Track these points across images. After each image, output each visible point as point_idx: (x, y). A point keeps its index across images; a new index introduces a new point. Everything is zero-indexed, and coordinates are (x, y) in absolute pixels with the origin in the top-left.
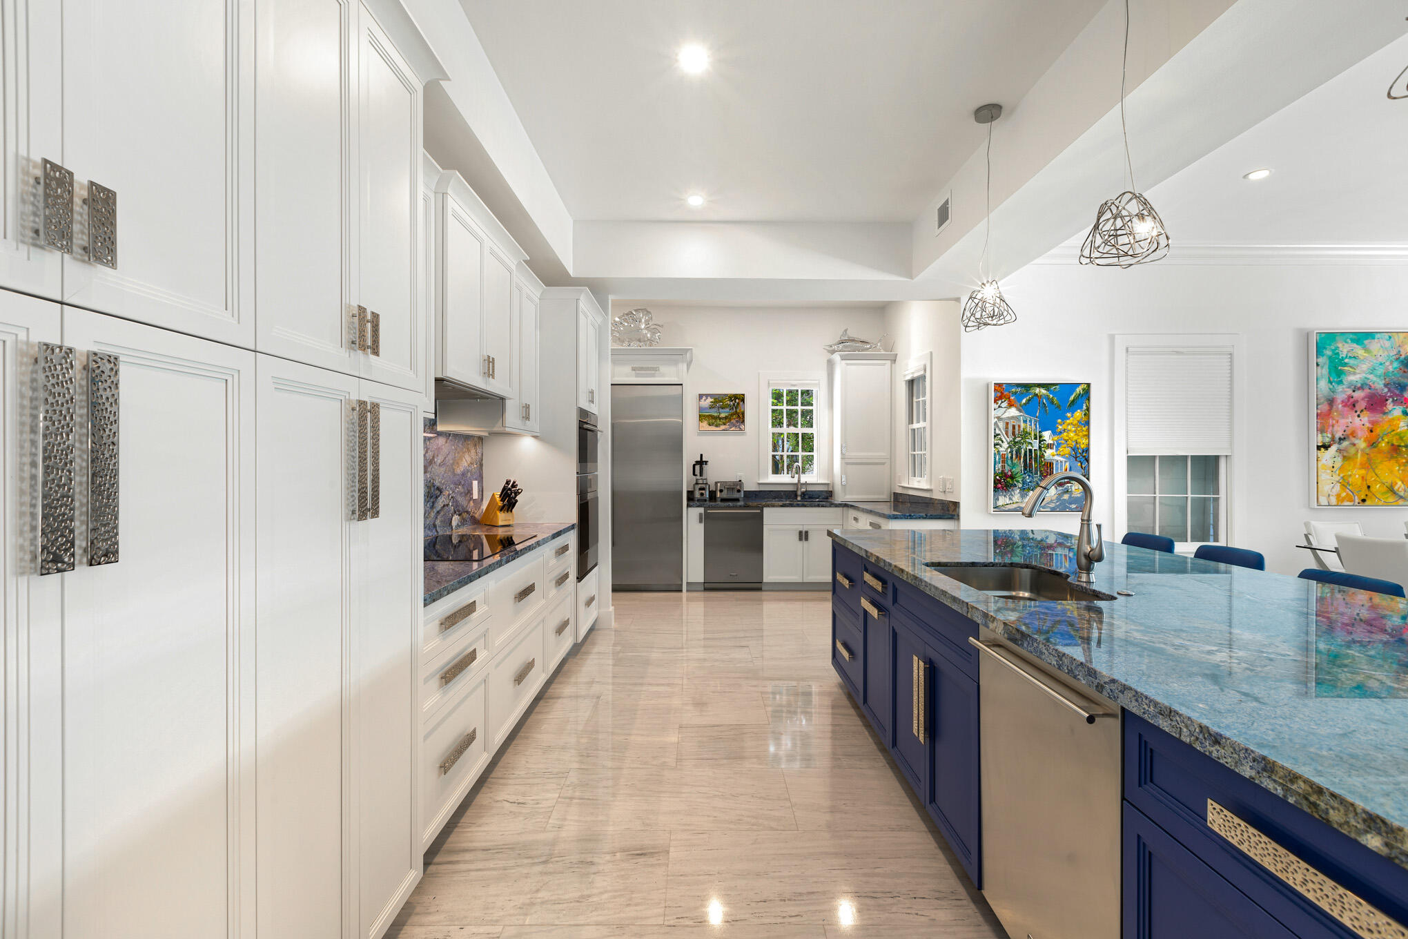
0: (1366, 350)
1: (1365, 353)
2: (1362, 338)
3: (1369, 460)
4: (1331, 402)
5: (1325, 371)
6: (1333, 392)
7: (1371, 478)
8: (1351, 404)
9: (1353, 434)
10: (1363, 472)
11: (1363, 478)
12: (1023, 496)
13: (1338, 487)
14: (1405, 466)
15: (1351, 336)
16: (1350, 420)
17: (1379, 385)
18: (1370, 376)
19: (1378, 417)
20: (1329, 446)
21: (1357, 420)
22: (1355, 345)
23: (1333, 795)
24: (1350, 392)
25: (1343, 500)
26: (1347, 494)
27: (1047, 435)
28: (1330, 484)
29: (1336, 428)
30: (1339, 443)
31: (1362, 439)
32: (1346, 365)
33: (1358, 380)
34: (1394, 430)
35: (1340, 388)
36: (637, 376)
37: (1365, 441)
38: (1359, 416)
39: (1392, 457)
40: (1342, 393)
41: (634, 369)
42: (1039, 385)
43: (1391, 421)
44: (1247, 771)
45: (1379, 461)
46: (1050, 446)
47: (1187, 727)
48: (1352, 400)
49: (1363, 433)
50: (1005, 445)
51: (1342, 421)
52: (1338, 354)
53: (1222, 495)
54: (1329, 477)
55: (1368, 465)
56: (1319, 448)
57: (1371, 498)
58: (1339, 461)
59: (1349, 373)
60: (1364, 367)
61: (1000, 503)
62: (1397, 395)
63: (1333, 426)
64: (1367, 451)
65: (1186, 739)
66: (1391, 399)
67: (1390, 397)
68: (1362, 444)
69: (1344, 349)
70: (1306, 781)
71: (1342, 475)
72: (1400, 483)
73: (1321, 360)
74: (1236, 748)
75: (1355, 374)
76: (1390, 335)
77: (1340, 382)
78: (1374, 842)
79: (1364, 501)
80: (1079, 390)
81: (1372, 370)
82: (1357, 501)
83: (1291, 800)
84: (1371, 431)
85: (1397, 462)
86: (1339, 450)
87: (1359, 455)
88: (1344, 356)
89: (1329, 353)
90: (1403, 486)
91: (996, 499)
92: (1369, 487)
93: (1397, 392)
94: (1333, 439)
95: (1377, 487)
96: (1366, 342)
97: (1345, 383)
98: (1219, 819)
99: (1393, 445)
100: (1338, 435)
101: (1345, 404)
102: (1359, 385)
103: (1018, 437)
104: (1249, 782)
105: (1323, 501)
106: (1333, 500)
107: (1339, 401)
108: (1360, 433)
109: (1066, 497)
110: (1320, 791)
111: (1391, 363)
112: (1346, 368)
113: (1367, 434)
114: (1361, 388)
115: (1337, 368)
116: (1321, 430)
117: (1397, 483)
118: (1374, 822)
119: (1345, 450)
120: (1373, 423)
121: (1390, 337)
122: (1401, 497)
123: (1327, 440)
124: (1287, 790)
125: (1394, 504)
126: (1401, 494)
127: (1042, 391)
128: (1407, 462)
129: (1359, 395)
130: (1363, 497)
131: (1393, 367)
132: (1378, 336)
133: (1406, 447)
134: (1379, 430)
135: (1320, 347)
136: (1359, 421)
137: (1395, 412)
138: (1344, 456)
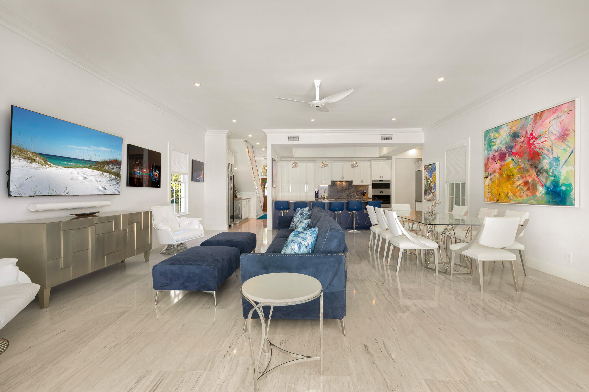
0: (499, 134)
1: (499, 135)
2: (497, 129)
4: (488, 159)
5: (487, 146)
6: (489, 155)
7: (500, 190)
8: (494, 159)
9: (495, 172)
10: (497, 188)
11: (498, 190)
12: (428, 196)
13: (490, 194)
14: (512, 184)
15: (494, 129)
16: (494, 166)
17: (503, 149)
18: (501, 145)
19: (503, 163)
20: (488, 177)
21: (496, 165)
22: (495, 133)
24: (494, 153)
25: (492, 200)
26: (493, 197)
27: (431, 178)
29: (489, 169)
30: (491, 176)
31: (498, 173)
32: (493, 142)
33: (496, 148)
34: (508, 168)
35: (491, 153)
37: (499, 174)
38: (496, 163)
39: (508, 180)
42: (430, 165)
43: (507, 164)
45: (503, 183)
46: (431, 182)
48: (494, 157)
49: (498, 171)
50: (426, 182)
51: (491, 166)
52: (490, 138)
54: (487, 190)
55: (499, 185)
57: (500, 199)
58: (490, 182)
59: (493, 145)
60: (498, 142)
61: (426, 198)
62: (509, 152)
63: (488, 169)
64: (499, 178)
66: (507, 154)
67: (507, 153)
68: (497, 175)
69: (492, 135)
71: (491, 189)
72: (510, 192)
73: (485, 142)
75: (495, 145)
76: (507, 124)
77: (491, 150)
80: (435, 165)
81: (501, 143)
82: (496, 200)
84: (501, 169)
85: (509, 183)
86: (490, 179)
87: (497, 180)
88: (492, 138)
89: (487, 138)
90: (511, 194)
92: (500, 194)
93: (510, 150)
94: (489, 174)
95: (503, 194)
96: (499, 130)
97: (492, 150)
99: (508, 175)
102: (497, 150)
103: (428, 180)
105: (486, 200)
106: (489, 199)
107: (491, 158)
109: (434, 196)
111: (508, 137)
112: (493, 144)
115: (490, 144)
116: (486, 171)
117: (509, 193)
119: (492, 178)
120: (501, 166)
121: (507, 126)
122: (511, 199)
123: (487, 175)
125: (508, 202)
126: (511, 198)
127: (430, 167)
128: (514, 183)
129: (497, 154)
130: (498, 199)
131: (508, 139)
132: (503, 126)
133: (513, 175)
134: (503, 169)
135: (486, 136)
136: (497, 165)
137: (509, 159)
138: (492, 181)
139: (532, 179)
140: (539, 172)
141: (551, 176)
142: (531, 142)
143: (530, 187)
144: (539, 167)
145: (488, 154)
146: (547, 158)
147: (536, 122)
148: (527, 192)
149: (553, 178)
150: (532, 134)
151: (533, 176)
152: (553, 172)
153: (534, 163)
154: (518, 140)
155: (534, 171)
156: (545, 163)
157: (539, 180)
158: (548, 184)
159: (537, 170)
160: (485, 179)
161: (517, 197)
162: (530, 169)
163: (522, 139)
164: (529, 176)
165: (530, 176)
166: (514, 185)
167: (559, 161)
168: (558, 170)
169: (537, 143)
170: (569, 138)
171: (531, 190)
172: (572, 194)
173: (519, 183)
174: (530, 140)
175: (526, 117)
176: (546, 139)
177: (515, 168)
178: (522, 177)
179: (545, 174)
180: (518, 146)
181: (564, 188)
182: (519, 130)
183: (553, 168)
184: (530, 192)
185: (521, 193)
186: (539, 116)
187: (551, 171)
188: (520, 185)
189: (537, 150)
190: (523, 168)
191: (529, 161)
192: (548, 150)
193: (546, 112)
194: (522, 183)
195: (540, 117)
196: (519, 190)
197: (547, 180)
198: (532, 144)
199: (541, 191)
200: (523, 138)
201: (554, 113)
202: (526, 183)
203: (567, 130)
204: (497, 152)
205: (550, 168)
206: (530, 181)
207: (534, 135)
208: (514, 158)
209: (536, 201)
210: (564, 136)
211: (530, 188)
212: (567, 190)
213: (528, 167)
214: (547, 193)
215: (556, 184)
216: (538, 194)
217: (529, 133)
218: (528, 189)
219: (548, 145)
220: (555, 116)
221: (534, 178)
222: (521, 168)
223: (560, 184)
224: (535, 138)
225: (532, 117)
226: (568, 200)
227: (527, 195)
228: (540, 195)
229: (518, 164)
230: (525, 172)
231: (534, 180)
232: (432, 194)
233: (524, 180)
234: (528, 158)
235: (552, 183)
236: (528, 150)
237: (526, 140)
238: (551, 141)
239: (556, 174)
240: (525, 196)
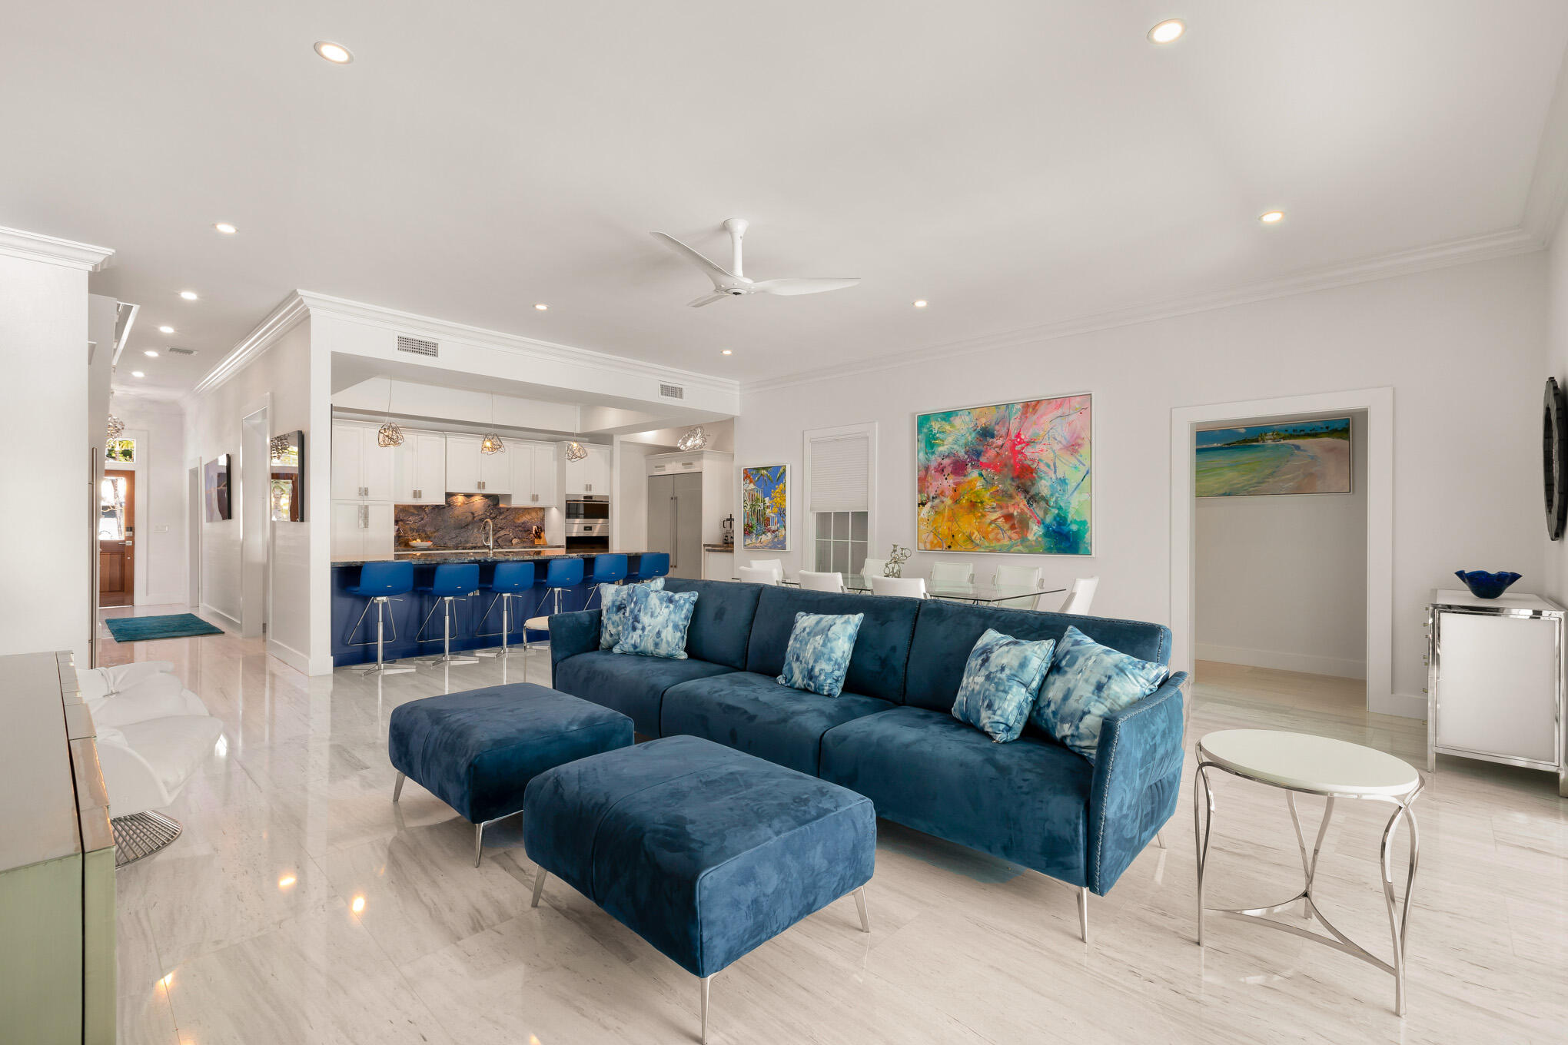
0: (952, 426)
1: (951, 428)
2: (947, 416)
3: (954, 514)
4: (927, 469)
5: (923, 445)
7: (955, 528)
8: (941, 470)
9: (942, 493)
10: (949, 524)
11: (949, 528)
12: (757, 538)
13: (932, 536)
14: (980, 519)
15: (941, 416)
16: (940, 483)
17: (962, 453)
18: (955, 447)
19: (961, 479)
20: (926, 504)
21: (945, 481)
22: (944, 422)
24: (940, 460)
25: (935, 546)
26: (938, 542)
27: (767, 499)
28: (927, 534)
29: (930, 489)
30: (933, 501)
31: (949, 498)
32: (937, 438)
33: (946, 450)
34: (972, 489)
35: (933, 458)
36: (686, 468)
37: (951, 499)
38: (946, 479)
39: (971, 511)
40: (933, 461)
41: (683, 464)
42: (764, 468)
43: (970, 482)
45: (960, 515)
46: (768, 507)
48: (941, 466)
49: (949, 492)
50: (749, 507)
51: (934, 483)
52: (932, 431)
54: (924, 528)
55: (953, 518)
56: (919, 504)
57: (955, 545)
58: (932, 514)
59: (939, 445)
60: (950, 439)
61: (746, 544)
62: (974, 460)
63: (928, 488)
64: (953, 507)
66: (970, 464)
67: (969, 462)
68: (948, 501)
69: (936, 426)
71: (934, 526)
72: (976, 533)
73: (920, 437)
75: (943, 445)
76: (969, 411)
77: (933, 453)
79: (950, 547)
80: (781, 470)
81: (956, 442)
82: (945, 547)
84: (955, 491)
85: (974, 515)
86: (932, 507)
87: (946, 510)
88: (936, 432)
89: (925, 430)
90: (979, 536)
91: (745, 541)
92: (953, 536)
93: (975, 458)
94: (928, 498)
95: (959, 536)
96: (951, 419)
97: (937, 453)
99: (971, 501)
100: (931, 495)
101: (937, 470)
102: (946, 454)
103: (755, 501)
105: (921, 546)
106: (928, 546)
107: (933, 468)
108: (947, 493)
109: (776, 540)
111: (970, 434)
112: (936, 442)
113: (952, 493)
114: (948, 456)
115: (931, 442)
116: (920, 491)
117: (973, 533)
119: (937, 506)
120: (957, 484)
121: (969, 413)
122: (977, 545)
123: (924, 499)
125: (972, 550)
126: (978, 542)
127: (764, 472)
128: (983, 516)
129: (946, 461)
130: (949, 544)
131: (971, 437)
132: (960, 413)
133: (982, 502)
134: (961, 490)
135: (920, 426)
136: (948, 483)
137: (973, 474)
138: (936, 512)
139: (1019, 511)
140: (1033, 499)
141: (1053, 507)
142: (1016, 449)
143: (1017, 524)
144: (1033, 492)
145: (928, 460)
146: (1046, 478)
147: (1027, 417)
148: (1009, 533)
149: (1057, 512)
150: (1018, 435)
151: (1021, 506)
152: (1056, 502)
153: (1022, 484)
154: (993, 443)
155: (1022, 497)
156: (1044, 486)
157: (1033, 513)
158: (1049, 519)
159: (1028, 496)
160: (919, 506)
161: (989, 540)
162: (1014, 494)
163: (1000, 442)
164: (1013, 505)
165: (1015, 505)
166: (984, 520)
167: (1066, 484)
168: (1065, 498)
169: (1029, 451)
170: (1084, 451)
171: (1018, 530)
172: (1087, 536)
173: (994, 516)
174: (1015, 445)
175: (1008, 404)
176: (1044, 447)
177: (986, 489)
178: (1001, 507)
179: (1043, 504)
180: (992, 453)
181: (1074, 527)
182: (993, 423)
183: (1057, 495)
184: (1016, 533)
185: (997, 534)
186: (1031, 407)
187: (1053, 499)
188: (996, 519)
189: (1028, 462)
190: (1003, 491)
191: (1013, 479)
192: (1049, 466)
193: (1045, 404)
194: (1000, 518)
195: (1033, 409)
196: (993, 530)
197: (1046, 513)
198: (1020, 452)
199: (1035, 531)
200: (1001, 439)
201: (1059, 406)
202: (1008, 517)
203: (1078, 437)
204: (947, 457)
205: (1052, 495)
206: (1015, 514)
207: (1023, 437)
208: (984, 472)
209: (1027, 547)
210: (1073, 447)
211: (1016, 526)
212: (1078, 530)
213: (1012, 490)
214: (1047, 535)
215: (1061, 520)
216: (1031, 537)
217: (1013, 433)
218: (1013, 527)
219: (1047, 456)
220: (1060, 412)
221: (1022, 509)
222: (998, 491)
223: (1069, 522)
224: (1024, 442)
225: (1019, 406)
226: (1082, 546)
227: (1010, 538)
228: (1034, 538)
229: (993, 485)
230: (1007, 499)
231: (1022, 513)
232: (769, 534)
233: (1005, 511)
234: (1011, 476)
235: (1055, 519)
236: (1012, 461)
237: (1008, 445)
238: (1054, 451)
239: (1062, 504)
240: (1006, 539)
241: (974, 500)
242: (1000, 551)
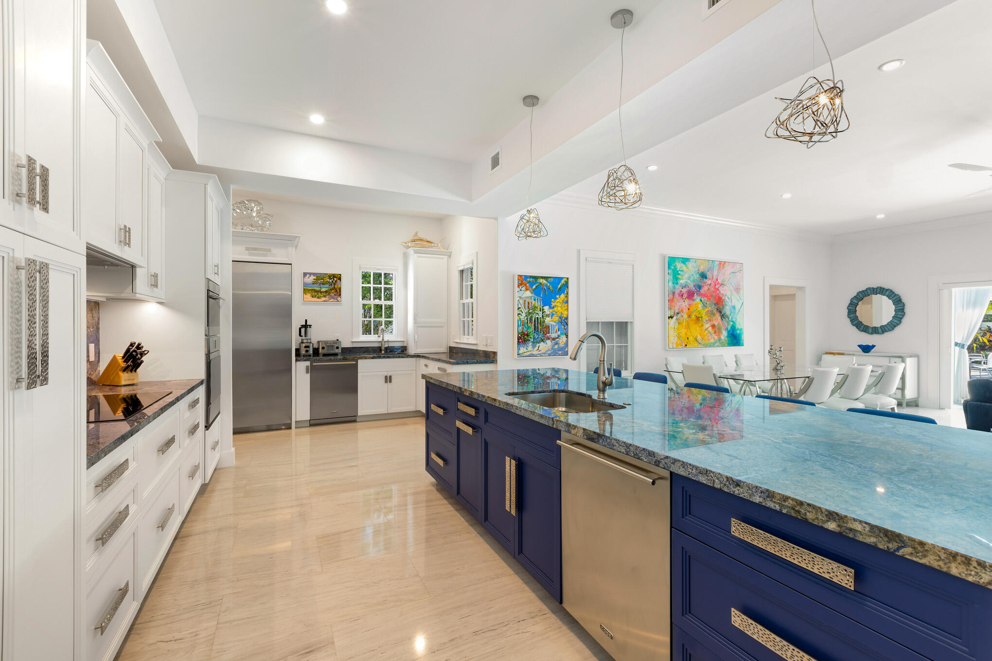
0: (687, 266)
1: (686, 269)
2: (685, 260)
3: (688, 324)
4: (674, 293)
5: (671, 277)
7: (689, 334)
8: (681, 295)
9: (682, 311)
10: (686, 330)
11: (686, 333)
12: (534, 347)
13: (676, 338)
15: (681, 259)
16: (681, 304)
17: (692, 286)
18: (688, 281)
19: (691, 302)
20: (673, 317)
22: (682, 264)
23: (809, 505)
24: (681, 289)
25: (678, 345)
26: (680, 342)
27: (546, 308)
28: (673, 338)
29: (676, 308)
30: (677, 315)
31: (685, 314)
33: (684, 283)
34: (697, 309)
35: (677, 287)
36: (250, 254)
38: (684, 301)
39: (696, 323)
40: (678, 289)
41: (247, 249)
42: (542, 278)
43: (696, 304)
44: (757, 499)
45: (691, 325)
46: (548, 316)
47: (718, 479)
48: (682, 293)
49: (686, 311)
50: (524, 315)
51: (678, 304)
52: (676, 268)
53: (629, 344)
54: (673, 333)
55: (688, 327)
56: (669, 318)
57: (689, 344)
58: (677, 324)
59: (681, 279)
60: (686, 276)
61: (521, 352)
62: (698, 291)
63: (674, 306)
64: (687, 320)
65: (717, 485)
67: (695, 292)
68: (685, 316)
69: (679, 266)
70: (793, 499)
71: (678, 332)
73: (669, 271)
74: (750, 487)
75: (683, 279)
76: (696, 260)
77: (677, 283)
78: (832, 526)
80: (563, 281)
81: (689, 278)
82: (683, 346)
83: (784, 511)
84: (689, 309)
85: (698, 325)
86: (677, 319)
87: (684, 322)
88: (679, 269)
89: (673, 268)
90: (700, 338)
91: (519, 349)
92: (688, 338)
93: (698, 290)
94: (674, 313)
95: (691, 338)
96: (687, 263)
97: (679, 284)
98: (739, 529)
99: (696, 316)
100: (676, 311)
101: (679, 295)
102: (684, 285)
103: (531, 310)
104: (759, 506)
105: (671, 346)
106: (675, 346)
107: (677, 293)
108: (684, 311)
109: (556, 347)
110: (801, 503)
111: (696, 275)
112: (679, 276)
113: (687, 310)
115: (676, 276)
116: (670, 309)
117: (698, 336)
118: (832, 515)
119: (679, 319)
120: (690, 305)
121: (695, 262)
122: (700, 344)
123: (672, 314)
124: (781, 506)
125: (697, 347)
126: (700, 341)
127: (543, 281)
128: (702, 325)
129: (684, 290)
130: (686, 343)
131: (697, 277)
132: (691, 260)
133: (702, 317)
134: (691, 309)
135: (669, 264)
136: (684, 304)
137: (697, 299)
138: (679, 322)
140: (723, 316)
141: (730, 321)
143: (717, 330)
144: (723, 312)
145: (674, 288)
146: (728, 305)
147: (720, 270)
148: (714, 335)
149: (732, 324)
150: (717, 280)
151: (719, 320)
152: (732, 318)
153: (719, 307)
154: (706, 282)
155: (719, 315)
156: (727, 309)
157: (723, 325)
158: (729, 328)
159: (721, 315)
161: (705, 341)
162: (716, 313)
163: (709, 282)
165: (716, 320)
166: (702, 328)
167: (735, 309)
168: (735, 316)
169: (721, 289)
170: (741, 292)
171: (717, 334)
172: (743, 336)
173: (707, 326)
174: (716, 285)
175: (713, 261)
176: (727, 288)
177: (704, 309)
178: (710, 320)
179: (727, 319)
180: (706, 288)
181: (738, 332)
182: (707, 270)
183: (732, 314)
184: (717, 335)
185: (709, 336)
186: (722, 264)
187: (731, 317)
188: (708, 328)
189: (721, 295)
190: (711, 311)
191: (715, 304)
192: (729, 299)
193: (727, 264)
194: (709, 327)
195: (723, 266)
196: (707, 334)
197: (728, 324)
198: (718, 289)
199: (724, 334)
200: (710, 280)
201: (732, 267)
202: (713, 326)
203: (739, 285)
204: (685, 287)
205: (730, 315)
206: (716, 324)
207: (719, 281)
208: (702, 299)
209: (721, 343)
210: (738, 290)
212: (740, 333)
213: (715, 311)
214: (728, 336)
215: (733, 328)
216: (722, 338)
217: (715, 278)
218: (715, 332)
219: (728, 293)
220: (732, 270)
221: (719, 322)
222: (708, 311)
223: (736, 329)
224: (719, 284)
225: (717, 263)
226: (741, 341)
228: (724, 338)
229: (707, 307)
230: (712, 316)
231: (719, 324)
232: (549, 342)
233: (712, 323)
234: (714, 302)
235: (731, 327)
236: (715, 294)
237: (713, 284)
238: (731, 291)
239: (734, 320)
240: (713, 339)
241: (698, 316)
242: (710, 346)
